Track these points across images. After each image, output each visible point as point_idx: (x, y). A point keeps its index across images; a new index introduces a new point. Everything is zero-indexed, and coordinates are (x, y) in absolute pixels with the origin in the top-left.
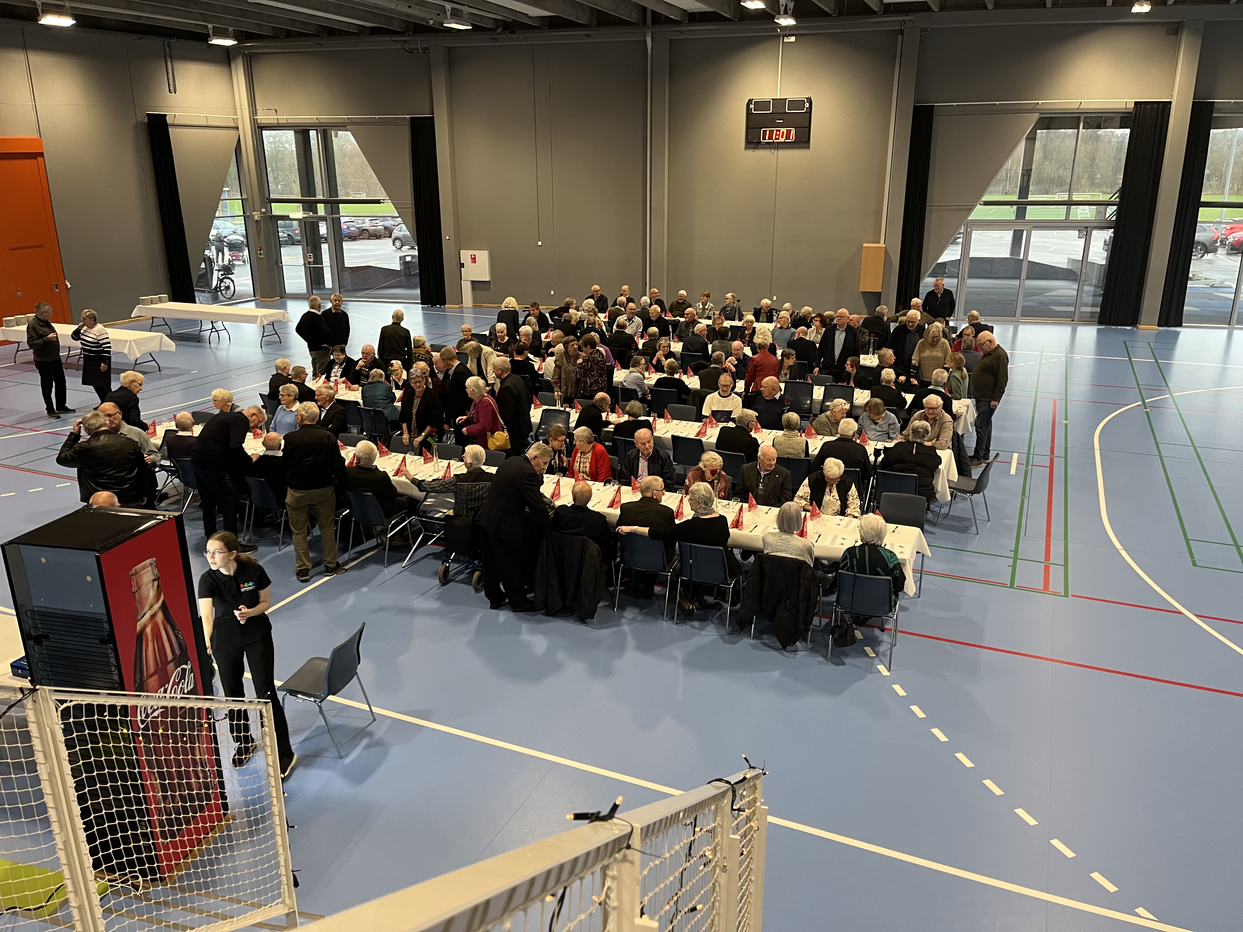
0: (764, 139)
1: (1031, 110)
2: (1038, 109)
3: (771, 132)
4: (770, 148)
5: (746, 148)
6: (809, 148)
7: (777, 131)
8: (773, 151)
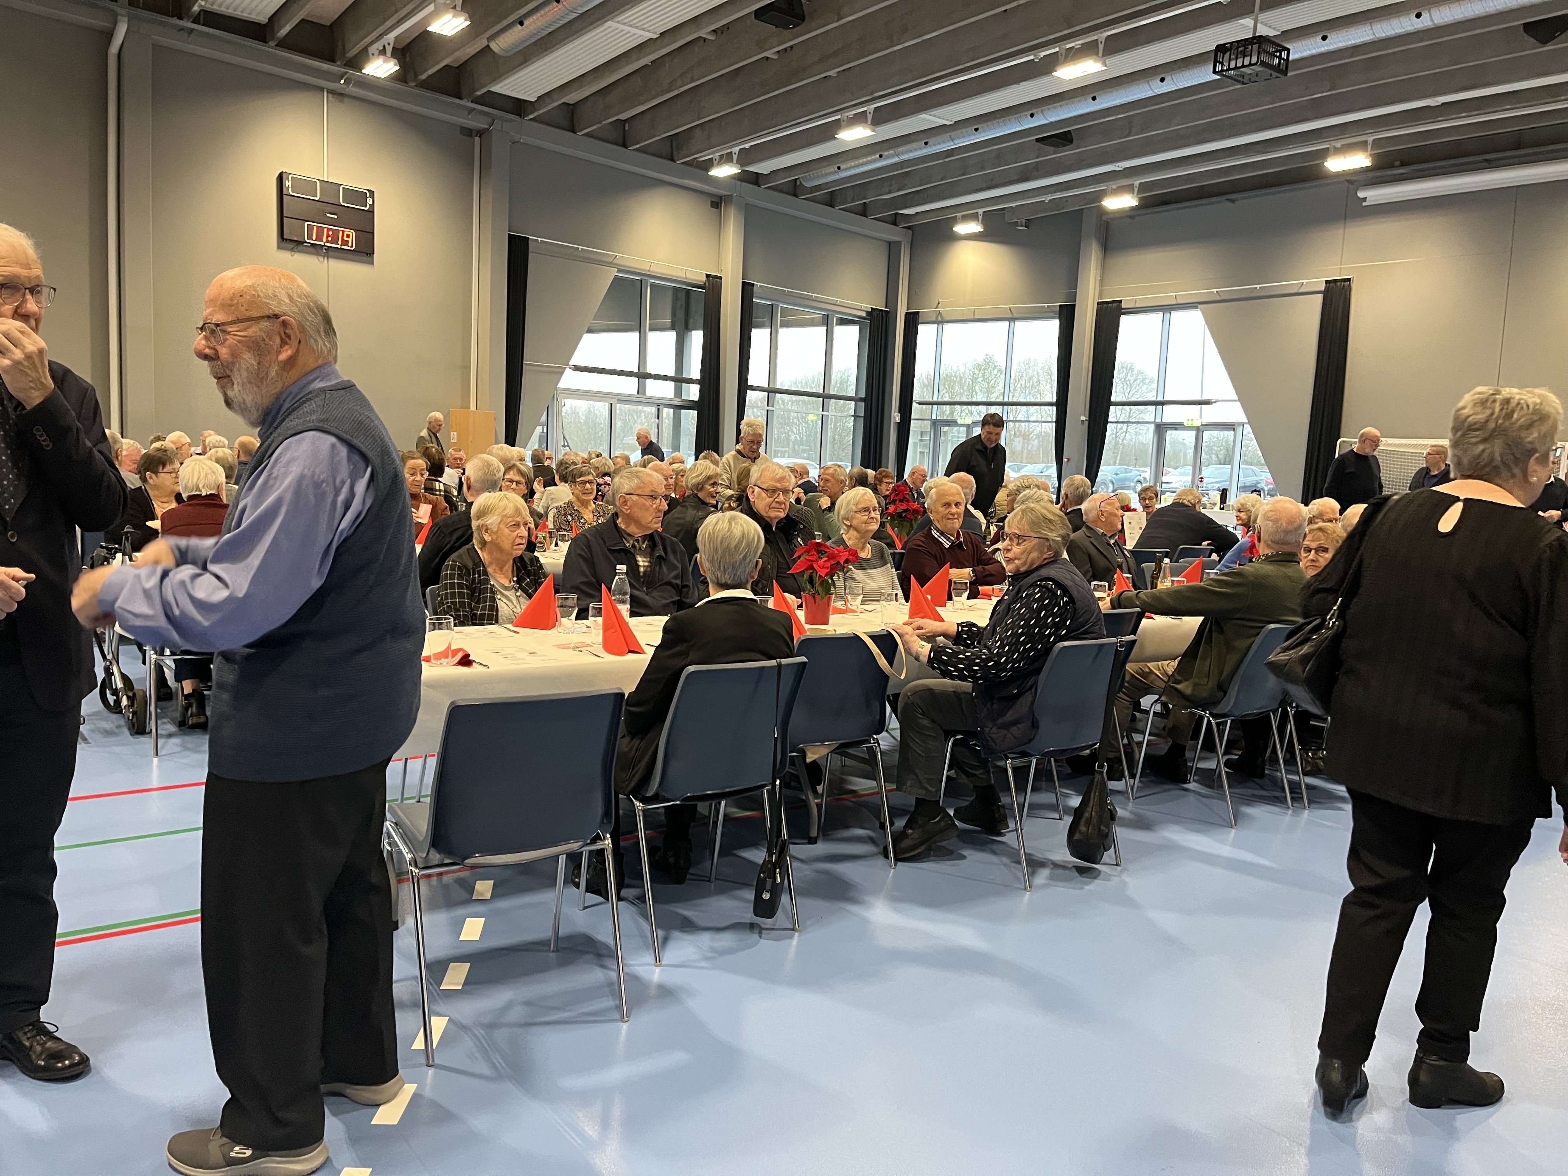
0: (310, 238)
1: (611, 263)
2: (615, 264)
3: (320, 231)
4: (318, 254)
5: (279, 248)
6: (372, 263)
7: (329, 230)
8: (321, 259)
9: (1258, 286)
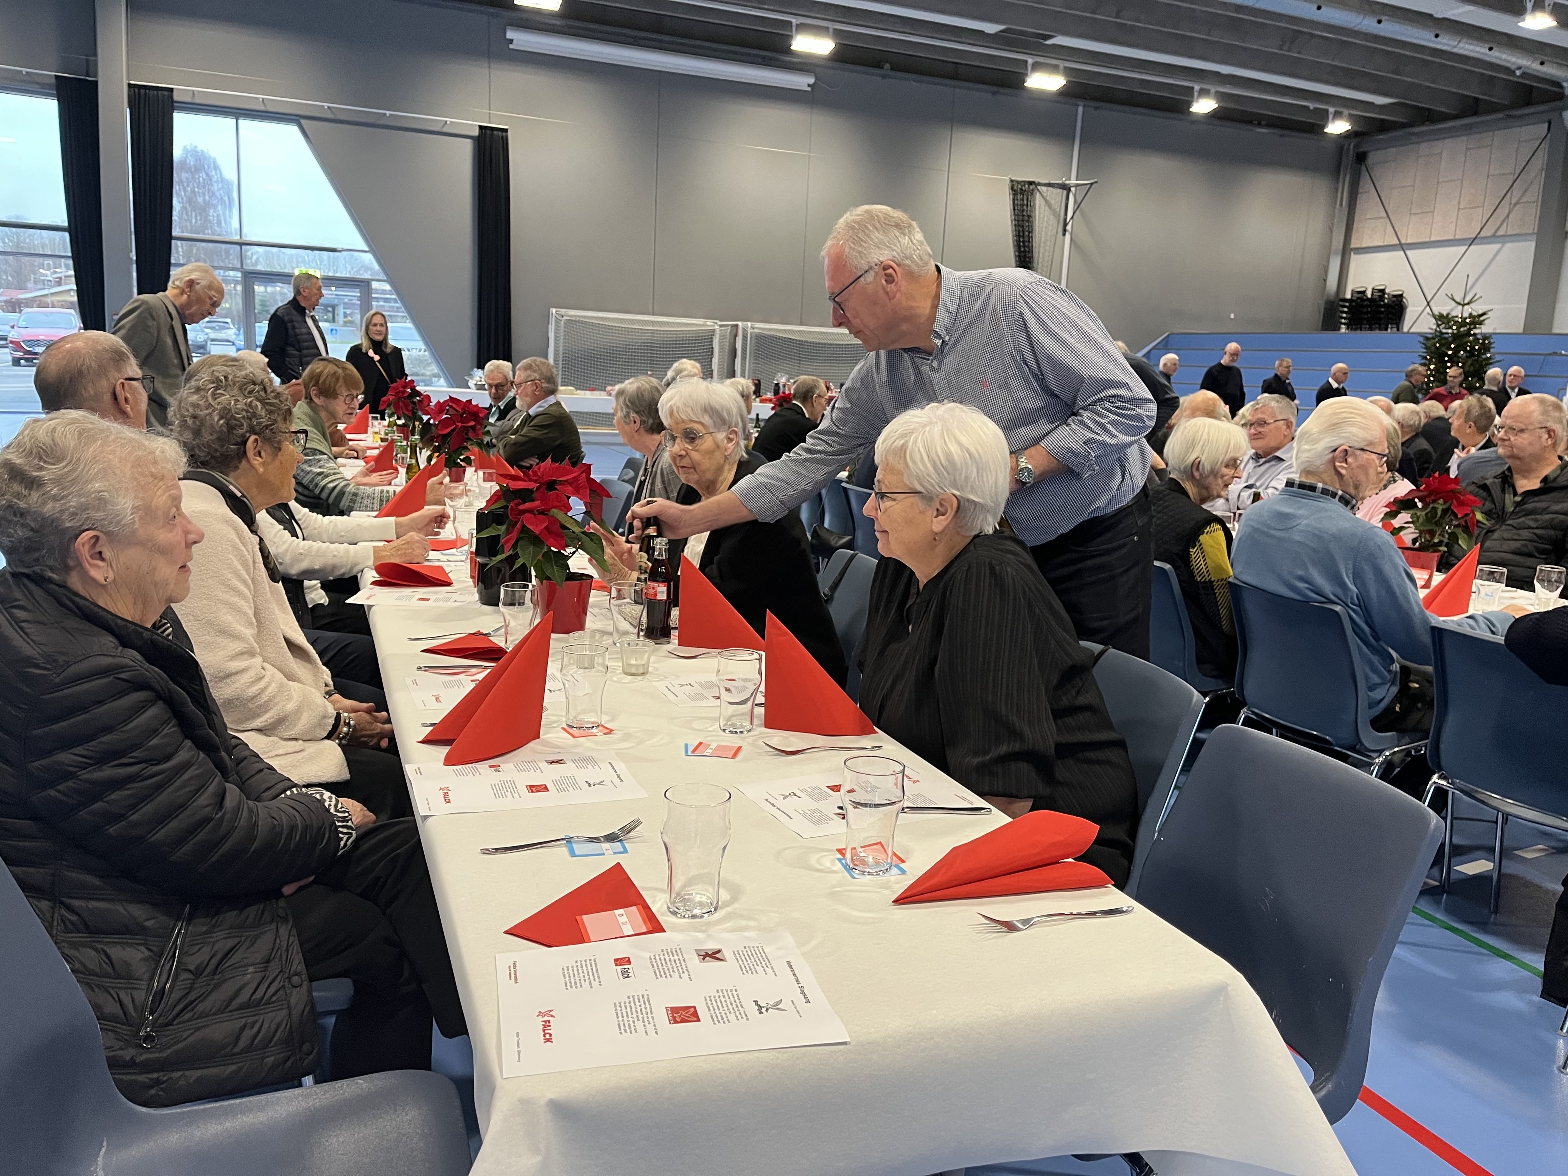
9: (388, 113)
